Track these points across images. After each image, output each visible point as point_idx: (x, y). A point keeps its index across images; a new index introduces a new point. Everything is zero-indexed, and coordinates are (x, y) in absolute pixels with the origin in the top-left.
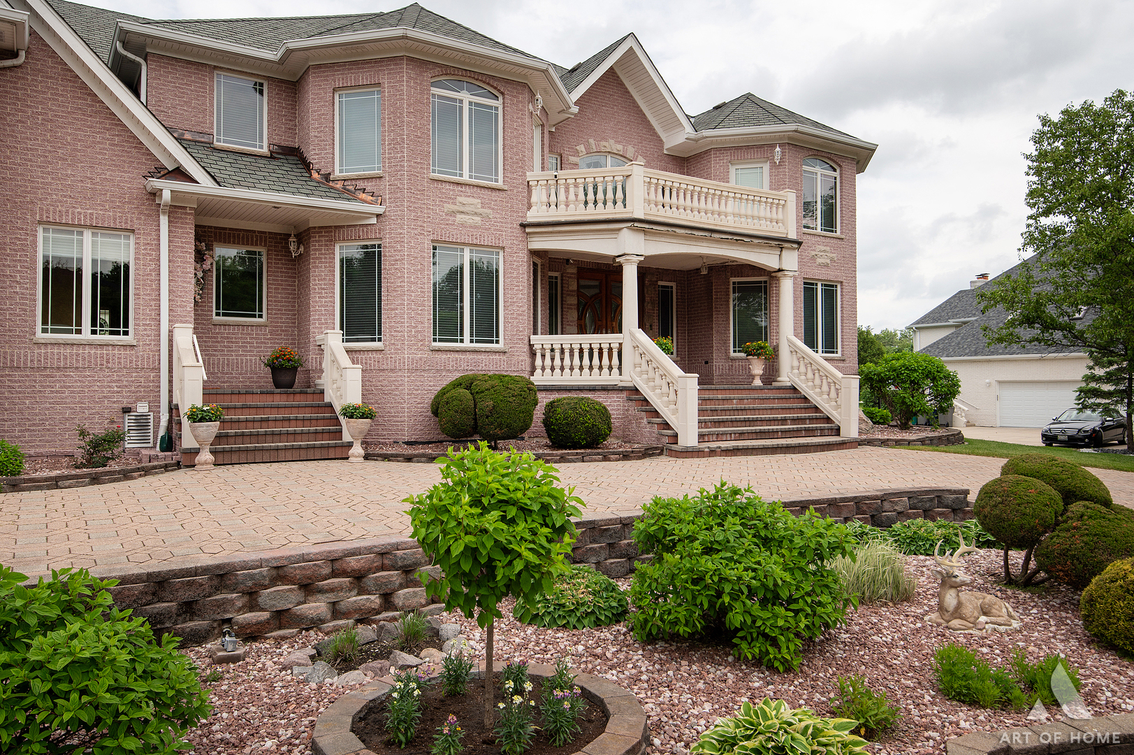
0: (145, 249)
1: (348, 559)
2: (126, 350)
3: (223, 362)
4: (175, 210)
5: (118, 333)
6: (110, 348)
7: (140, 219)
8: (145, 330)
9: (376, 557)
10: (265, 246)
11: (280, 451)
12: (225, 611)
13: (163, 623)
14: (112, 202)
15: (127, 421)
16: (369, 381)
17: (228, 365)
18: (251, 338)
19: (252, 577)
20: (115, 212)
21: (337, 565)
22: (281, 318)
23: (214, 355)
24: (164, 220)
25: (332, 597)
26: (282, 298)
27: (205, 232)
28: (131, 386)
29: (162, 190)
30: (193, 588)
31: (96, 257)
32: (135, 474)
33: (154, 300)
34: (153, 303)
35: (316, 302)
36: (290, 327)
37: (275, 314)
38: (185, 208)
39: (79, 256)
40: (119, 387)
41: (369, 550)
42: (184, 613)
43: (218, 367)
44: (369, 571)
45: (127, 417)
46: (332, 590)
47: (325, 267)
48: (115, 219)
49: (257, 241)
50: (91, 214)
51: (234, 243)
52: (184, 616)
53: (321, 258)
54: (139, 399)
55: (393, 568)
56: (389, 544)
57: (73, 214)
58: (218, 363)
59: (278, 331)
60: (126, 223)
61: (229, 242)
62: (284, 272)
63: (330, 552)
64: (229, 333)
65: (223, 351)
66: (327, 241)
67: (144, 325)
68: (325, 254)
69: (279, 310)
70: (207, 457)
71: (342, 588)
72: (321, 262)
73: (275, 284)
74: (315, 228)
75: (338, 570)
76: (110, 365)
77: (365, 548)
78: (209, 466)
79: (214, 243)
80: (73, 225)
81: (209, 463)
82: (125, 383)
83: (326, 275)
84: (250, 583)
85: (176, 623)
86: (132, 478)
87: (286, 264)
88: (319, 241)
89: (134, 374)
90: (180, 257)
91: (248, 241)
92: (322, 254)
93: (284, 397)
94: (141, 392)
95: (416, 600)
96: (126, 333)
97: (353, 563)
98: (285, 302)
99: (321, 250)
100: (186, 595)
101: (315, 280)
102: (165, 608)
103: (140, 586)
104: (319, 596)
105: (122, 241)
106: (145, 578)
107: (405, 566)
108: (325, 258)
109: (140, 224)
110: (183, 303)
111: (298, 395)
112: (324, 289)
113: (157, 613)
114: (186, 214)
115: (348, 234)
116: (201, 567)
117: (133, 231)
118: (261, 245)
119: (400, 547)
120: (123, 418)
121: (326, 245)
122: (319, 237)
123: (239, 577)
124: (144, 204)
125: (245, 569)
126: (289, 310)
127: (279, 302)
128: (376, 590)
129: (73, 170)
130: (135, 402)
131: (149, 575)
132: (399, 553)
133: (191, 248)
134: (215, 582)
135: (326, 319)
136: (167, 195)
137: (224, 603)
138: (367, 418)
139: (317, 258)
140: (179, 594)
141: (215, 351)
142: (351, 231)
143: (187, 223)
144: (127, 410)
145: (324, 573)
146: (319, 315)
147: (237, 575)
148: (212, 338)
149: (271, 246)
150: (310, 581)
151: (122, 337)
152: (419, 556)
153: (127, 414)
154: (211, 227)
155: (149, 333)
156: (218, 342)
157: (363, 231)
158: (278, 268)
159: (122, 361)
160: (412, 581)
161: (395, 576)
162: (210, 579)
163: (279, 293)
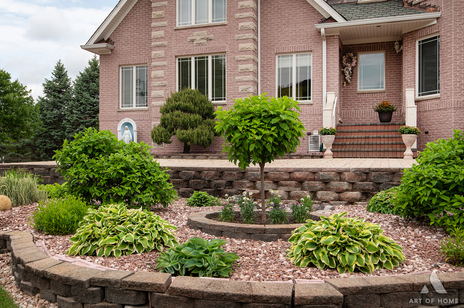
0: (317, 59)
1: (295, 173)
2: (309, 106)
3: (362, 112)
4: (329, 38)
5: (306, 99)
6: (303, 106)
7: (314, 45)
8: (317, 96)
9: (310, 174)
10: (384, 49)
11: (369, 152)
12: (243, 187)
13: (220, 188)
14: (303, 39)
15: (309, 139)
16: (432, 117)
17: (365, 114)
18: (377, 99)
19: (254, 175)
20: (304, 44)
21: (292, 175)
22: (393, 87)
23: (358, 109)
24: (324, 43)
25: (287, 189)
26: (394, 76)
27: (353, 47)
28: (311, 123)
29: (320, 29)
30: (232, 176)
31: (297, 66)
32: (294, 157)
33: (320, 82)
34: (320, 84)
35: (406, 75)
36: (398, 92)
37: (390, 85)
38: (334, 36)
39: (291, 66)
40: (306, 124)
41: (307, 170)
42: (229, 185)
43: (360, 115)
44: (305, 179)
45: (309, 137)
46: (287, 186)
47: (410, 55)
48: (304, 47)
49: (380, 48)
50: (295, 46)
51: (368, 51)
52: (229, 187)
53: (408, 50)
54: (314, 129)
55: (318, 180)
56: (317, 168)
57: (288, 48)
58: (360, 113)
59: (391, 94)
60: (309, 48)
61: (365, 51)
62: (394, 62)
63: (288, 169)
64: (365, 98)
65: (362, 107)
66: (411, 40)
67: (316, 94)
68: (410, 47)
69: (392, 83)
70: (329, 152)
71: (291, 186)
72: (408, 53)
73: (389, 70)
74: (405, 34)
75: (292, 177)
76: (302, 114)
77: (305, 169)
78: (329, 156)
79: (358, 52)
80: (288, 53)
81: (329, 155)
82: (309, 122)
83: (411, 59)
84: (253, 177)
85: (225, 188)
86: (293, 158)
87: (396, 58)
88: (407, 41)
89: (312, 117)
90: (332, 60)
91: (375, 48)
92: (408, 48)
93: (383, 127)
94: (315, 126)
95: (328, 197)
96: (310, 99)
97: (297, 175)
98: (395, 78)
99: (408, 46)
100: (229, 178)
101: (405, 63)
102: (221, 182)
103: (214, 172)
104: (281, 187)
105: (308, 56)
106: (216, 170)
107: (324, 180)
108: (410, 50)
109: (314, 47)
110: (333, 82)
111: (391, 126)
112: (409, 67)
113: (218, 183)
114: (334, 39)
115: (421, 33)
116: (235, 168)
117: (311, 51)
118: (382, 49)
119: (322, 171)
120: (308, 137)
121: (411, 42)
122: (407, 38)
123: (249, 174)
124: (316, 38)
125: (252, 171)
126: (398, 83)
127: (392, 78)
128: (308, 189)
129: (288, 28)
130: (313, 130)
131: (217, 168)
132: (321, 173)
133: (337, 55)
134: (241, 175)
135: (410, 84)
136: (323, 31)
137: (242, 184)
138: (413, 133)
139: (406, 51)
140: (227, 178)
141: (359, 107)
142: (423, 31)
143: (335, 43)
144: (309, 134)
145: (284, 177)
146: (407, 82)
147: (248, 173)
148: (357, 100)
149: (388, 49)
150: (278, 180)
151: (308, 101)
152: (331, 176)
153: (310, 136)
154: (356, 45)
155: (318, 98)
156: (360, 102)
157: (429, 29)
158: (391, 60)
159: (307, 111)
160: (328, 188)
161: (318, 185)
162: (239, 173)
163: (392, 74)
